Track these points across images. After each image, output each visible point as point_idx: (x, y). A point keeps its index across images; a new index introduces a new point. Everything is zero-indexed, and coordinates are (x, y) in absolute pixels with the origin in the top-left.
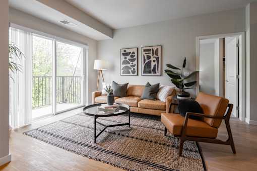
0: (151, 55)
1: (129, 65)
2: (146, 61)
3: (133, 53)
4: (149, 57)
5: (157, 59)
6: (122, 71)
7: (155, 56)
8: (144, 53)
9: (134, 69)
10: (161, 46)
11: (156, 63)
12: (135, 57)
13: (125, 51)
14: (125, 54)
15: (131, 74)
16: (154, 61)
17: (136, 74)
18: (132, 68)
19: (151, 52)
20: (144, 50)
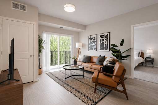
0: (104, 38)
1: (92, 45)
2: (101, 42)
3: (95, 38)
4: (103, 40)
5: (107, 40)
6: (89, 48)
7: (106, 39)
8: (100, 38)
9: (95, 47)
10: (110, 33)
11: (106, 43)
12: (96, 40)
13: (91, 37)
14: (91, 39)
15: (94, 50)
16: (106, 42)
17: (96, 50)
18: (94, 47)
19: (104, 37)
20: (100, 36)
